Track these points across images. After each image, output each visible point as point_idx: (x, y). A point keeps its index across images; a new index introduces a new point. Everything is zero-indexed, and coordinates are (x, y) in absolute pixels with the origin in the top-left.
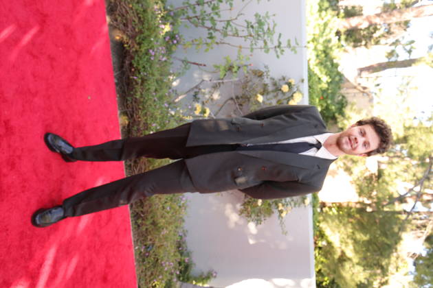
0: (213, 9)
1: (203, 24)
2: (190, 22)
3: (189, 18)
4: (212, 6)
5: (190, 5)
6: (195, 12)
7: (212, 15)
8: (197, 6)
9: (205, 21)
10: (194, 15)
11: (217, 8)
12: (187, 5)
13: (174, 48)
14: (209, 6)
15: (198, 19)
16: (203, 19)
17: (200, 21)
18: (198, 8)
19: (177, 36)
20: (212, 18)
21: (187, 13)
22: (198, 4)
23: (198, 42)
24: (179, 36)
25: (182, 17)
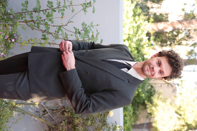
0: (47, 16)
1: (38, 27)
2: (28, 25)
3: (26, 22)
4: (47, 13)
5: (28, 12)
6: (32, 17)
7: (46, 21)
8: (34, 13)
9: (40, 25)
10: (31, 20)
11: (51, 15)
12: (25, 11)
13: (12, 46)
14: (44, 14)
15: (34, 23)
16: (38, 24)
17: (36, 25)
18: (35, 15)
19: (15, 35)
20: (47, 23)
21: (25, 17)
22: (35, 12)
23: (33, 42)
24: (16, 35)
25: (21, 20)
